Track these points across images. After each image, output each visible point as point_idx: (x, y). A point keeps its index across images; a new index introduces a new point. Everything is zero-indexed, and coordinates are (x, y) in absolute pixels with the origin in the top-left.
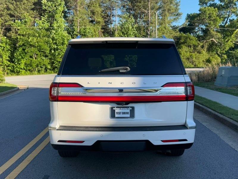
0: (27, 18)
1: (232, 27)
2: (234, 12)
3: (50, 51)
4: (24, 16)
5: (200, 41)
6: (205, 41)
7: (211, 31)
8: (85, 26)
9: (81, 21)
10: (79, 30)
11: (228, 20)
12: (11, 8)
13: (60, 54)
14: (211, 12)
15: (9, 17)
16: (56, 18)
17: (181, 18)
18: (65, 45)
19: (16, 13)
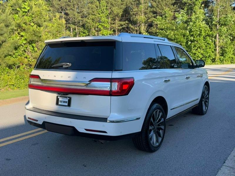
0: (167, 13)
3: (187, 43)
4: (165, 12)
8: (226, 14)
9: (222, 9)
10: (218, 20)
12: (153, 5)
13: (196, 46)
15: (151, 14)
16: (194, 10)
18: (202, 36)
19: (158, 9)
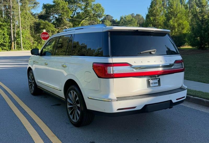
1: (79, 18)
2: (80, 7)
5: (55, 27)
6: (60, 28)
7: (65, 20)
11: (76, 13)
14: (64, 5)
17: (39, 7)
